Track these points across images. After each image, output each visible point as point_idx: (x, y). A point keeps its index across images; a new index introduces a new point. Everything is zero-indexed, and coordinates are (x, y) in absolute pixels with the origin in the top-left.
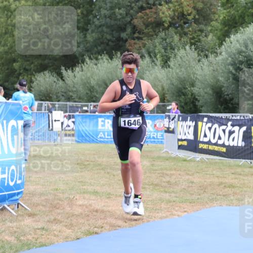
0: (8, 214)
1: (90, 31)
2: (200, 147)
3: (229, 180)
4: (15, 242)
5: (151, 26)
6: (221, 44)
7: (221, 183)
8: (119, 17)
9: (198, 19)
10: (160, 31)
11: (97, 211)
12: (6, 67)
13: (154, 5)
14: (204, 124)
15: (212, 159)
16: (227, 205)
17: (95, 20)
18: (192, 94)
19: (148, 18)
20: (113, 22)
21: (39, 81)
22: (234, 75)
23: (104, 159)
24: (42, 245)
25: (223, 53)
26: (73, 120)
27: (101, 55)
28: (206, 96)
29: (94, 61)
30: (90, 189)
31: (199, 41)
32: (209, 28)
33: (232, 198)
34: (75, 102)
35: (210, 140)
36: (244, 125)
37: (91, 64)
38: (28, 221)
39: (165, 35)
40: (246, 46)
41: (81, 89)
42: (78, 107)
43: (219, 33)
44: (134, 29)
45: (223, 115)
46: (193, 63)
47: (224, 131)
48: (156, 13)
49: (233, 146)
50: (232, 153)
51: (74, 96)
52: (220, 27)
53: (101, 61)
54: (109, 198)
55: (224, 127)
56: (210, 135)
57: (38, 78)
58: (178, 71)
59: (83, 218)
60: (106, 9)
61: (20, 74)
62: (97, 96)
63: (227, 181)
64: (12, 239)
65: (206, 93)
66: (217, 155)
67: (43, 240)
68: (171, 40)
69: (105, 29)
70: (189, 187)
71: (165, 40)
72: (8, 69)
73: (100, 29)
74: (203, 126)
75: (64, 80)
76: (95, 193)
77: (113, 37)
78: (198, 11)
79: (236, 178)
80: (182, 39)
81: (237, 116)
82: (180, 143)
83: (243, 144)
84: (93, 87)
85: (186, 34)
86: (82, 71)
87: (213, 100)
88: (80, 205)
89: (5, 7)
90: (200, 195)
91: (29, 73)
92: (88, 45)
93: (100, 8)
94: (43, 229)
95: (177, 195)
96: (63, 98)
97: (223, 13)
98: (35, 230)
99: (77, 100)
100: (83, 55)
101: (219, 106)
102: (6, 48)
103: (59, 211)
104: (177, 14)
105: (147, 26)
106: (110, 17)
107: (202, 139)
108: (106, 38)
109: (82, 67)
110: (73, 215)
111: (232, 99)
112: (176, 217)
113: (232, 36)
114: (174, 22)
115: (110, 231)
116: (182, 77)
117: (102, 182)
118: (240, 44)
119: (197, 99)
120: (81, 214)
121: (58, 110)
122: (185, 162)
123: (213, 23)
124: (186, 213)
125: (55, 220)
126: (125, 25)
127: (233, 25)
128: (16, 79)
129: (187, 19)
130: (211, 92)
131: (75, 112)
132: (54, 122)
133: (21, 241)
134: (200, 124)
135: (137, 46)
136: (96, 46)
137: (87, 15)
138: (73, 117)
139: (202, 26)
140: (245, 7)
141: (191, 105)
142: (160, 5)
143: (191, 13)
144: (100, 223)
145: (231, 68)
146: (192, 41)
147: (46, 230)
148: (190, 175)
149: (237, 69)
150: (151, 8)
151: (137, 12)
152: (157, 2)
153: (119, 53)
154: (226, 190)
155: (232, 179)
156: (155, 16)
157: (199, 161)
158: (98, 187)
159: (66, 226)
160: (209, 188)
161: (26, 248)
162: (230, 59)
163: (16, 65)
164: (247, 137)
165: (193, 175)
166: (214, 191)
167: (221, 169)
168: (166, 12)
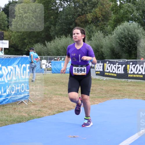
0: (24, 104)
1: (57, 25)
2: (105, 74)
3: (118, 88)
4: (27, 116)
5: (83, 23)
6: (113, 30)
7: (115, 90)
8: (69, 19)
9: (103, 19)
10: (87, 25)
11: (62, 102)
12: (22, 42)
13: (84, 14)
14: (107, 64)
15: (111, 79)
16: (117, 99)
17: (59, 20)
18: (101, 52)
19: (82, 19)
20: (67, 21)
21: (36, 47)
22: (119, 43)
23: (64, 80)
24: (39, 117)
25: (115, 34)
26: (51, 64)
27: (62, 36)
29: (59, 38)
30: (59, 93)
31: (104, 29)
32: (108, 23)
33: (120, 95)
34: (51, 56)
35: (109, 71)
36: (124, 64)
37: (58, 40)
38: (32, 107)
39: (90, 26)
40: (124, 31)
41: (54, 50)
42: (52, 58)
43: (112, 25)
44: (76, 24)
45: (115, 60)
46: (101, 38)
47: (115, 67)
48: (85, 17)
49: (119, 73)
50: (119, 76)
51: (51, 53)
52: (113, 23)
53: (62, 38)
55: (115, 65)
56: (109, 69)
57: (36, 46)
58: (95, 42)
59: (56, 106)
60: (64, 16)
61: (27, 45)
62: (61, 53)
63: (117, 88)
64: (26, 115)
65: (107, 51)
66: (113, 77)
67: (39, 115)
68: (92, 28)
69: (64, 24)
70: (101, 91)
71: (90, 28)
72: (22, 43)
73: (61, 24)
74: (107, 65)
75: (46, 47)
76: (61, 95)
77: (67, 27)
78: (103, 16)
79: (121, 87)
80: (97, 28)
81: (121, 61)
82: (97, 73)
83: (124, 72)
84: (59, 49)
85: (98, 26)
86: (54, 42)
87: (110, 54)
88: (55, 100)
90: (106, 95)
91: (31, 44)
92: (56, 31)
93: (61, 15)
94: (39, 110)
95: (96, 95)
96: (46, 54)
97: (114, 17)
98: (36, 111)
99: (52, 55)
100: (54, 36)
101: (113, 57)
102: (21, 34)
103: (46, 103)
104: (94, 17)
105: (81, 23)
106: (65, 19)
107: (106, 71)
108: (64, 28)
109: (54, 41)
110: (52, 104)
111: (118, 53)
112: (96, 104)
113: (118, 26)
114: (93, 21)
115: (67, 111)
116: (97, 44)
117: (64, 90)
118: (121, 30)
119: (103, 54)
120: (55, 104)
121: (44, 60)
122: (99, 81)
123: (110, 21)
124: (100, 103)
125: (44, 106)
126: (72, 23)
127: (118, 22)
128: (26, 47)
129: (99, 20)
130: (109, 50)
131: (51, 60)
132: (42, 65)
133: (30, 116)
134: (105, 64)
136: (60, 32)
137: (56, 19)
138: (51, 62)
139: (105, 22)
140: (123, 14)
141: (101, 56)
142: (87, 13)
143: (100, 17)
144: (63, 107)
145: (118, 40)
146: (101, 29)
147: (40, 111)
148: (101, 86)
149: (121, 40)
150: (83, 15)
151: (77, 17)
152: (86, 13)
153: (70, 35)
154: (117, 92)
155: (119, 87)
156: (85, 18)
157: (105, 80)
158: (62, 92)
159: (49, 109)
160: (110, 91)
161: (32, 118)
162: (117, 36)
163: (26, 41)
164: (125, 69)
165: (102, 86)
166: (112, 93)
167: (114, 83)
168: (89, 17)
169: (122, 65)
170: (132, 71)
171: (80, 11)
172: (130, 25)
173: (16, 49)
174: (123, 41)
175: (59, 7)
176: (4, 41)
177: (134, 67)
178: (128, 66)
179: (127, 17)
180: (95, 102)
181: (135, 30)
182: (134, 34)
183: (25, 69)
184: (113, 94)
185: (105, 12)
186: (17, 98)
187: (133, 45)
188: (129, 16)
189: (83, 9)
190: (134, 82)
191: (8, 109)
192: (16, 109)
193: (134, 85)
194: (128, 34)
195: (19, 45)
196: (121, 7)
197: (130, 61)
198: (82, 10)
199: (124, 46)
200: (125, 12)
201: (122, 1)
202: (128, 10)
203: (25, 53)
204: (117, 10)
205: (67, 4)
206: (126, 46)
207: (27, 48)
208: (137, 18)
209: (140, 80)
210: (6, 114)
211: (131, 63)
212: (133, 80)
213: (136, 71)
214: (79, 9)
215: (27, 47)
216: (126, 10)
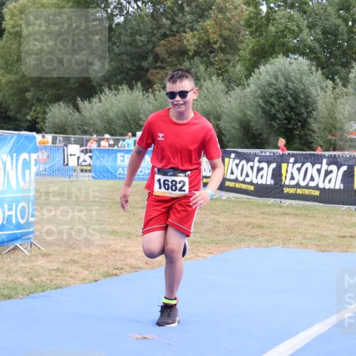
0: (20, 253)
2: (227, 185)
3: (258, 220)
5: (174, 55)
6: (248, 76)
7: (249, 224)
8: (140, 44)
9: (225, 48)
10: (184, 60)
11: (116, 252)
12: (18, 97)
13: (178, 32)
14: (231, 160)
15: (239, 198)
16: (255, 246)
19: (172, 46)
20: (134, 50)
21: (54, 112)
22: (263, 108)
25: (252, 86)
26: (90, 154)
27: (121, 85)
28: (233, 131)
29: (114, 91)
30: (109, 228)
31: (227, 71)
32: (237, 58)
33: (261, 239)
35: (237, 178)
36: (274, 162)
37: (111, 95)
38: (42, 261)
39: (191, 64)
40: (277, 78)
41: (98, 122)
43: (247, 64)
44: (157, 57)
45: (252, 151)
47: (252, 168)
48: (180, 41)
49: (262, 184)
50: (261, 191)
52: (249, 57)
53: (121, 91)
54: (129, 238)
55: (251, 164)
56: (237, 172)
58: (203, 103)
59: (101, 259)
60: (126, 36)
61: (33, 105)
63: (255, 221)
64: (25, 280)
65: (233, 128)
67: (58, 282)
68: (196, 70)
69: (125, 57)
70: (215, 227)
72: (19, 99)
73: (119, 58)
74: (230, 163)
75: (80, 112)
76: (114, 233)
77: (134, 66)
78: (224, 39)
79: (264, 218)
80: (209, 69)
81: (268, 152)
82: (205, 180)
83: (273, 182)
85: (212, 64)
86: (100, 102)
87: (241, 135)
88: (98, 246)
89: (17, 33)
90: (226, 236)
93: (120, 34)
94: (58, 270)
95: (203, 235)
96: (79, 132)
97: (252, 42)
98: (50, 271)
100: (102, 86)
101: (246, 142)
102: (18, 76)
103: (75, 251)
104: (202, 42)
105: (170, 54)
106: (129, 44)
107: (228, 176)
110: (90, 256)
111: (260, 134)
112: (202, 259)
113: (262, 68)
114: (199, 50)
117: (122, 221)
118: (269, 74)
119: (223, 134)
120: (99, 254)
123: (241, 53)
124: (211, 255)
125: (71, 260)
126: (147, 53)
127: (262, 55)
128: (28, 111)
129: (213, 48)
130: (237, 127)
132: (69, 156)
133: (34, 282)
134: (227, 160)
135: (159, 76)
136: (115, 75)
138: (91, 151)
139: (229, 56)
140: (275, 36)
142: (185, 32)
143: (217, 41)
144: (119, 265)
145: (260, 101)
146: (219, 72)
147: (62, 272)
148: (216, 215)
149: (267, 102)
150: (175, 36)
151: (160, 40)
152: (181, 29)
153: (139, 83)
154: (255, 230)
155: (261, 219)
156: (179, 44)
157: (225, 200)
158: (117, 227)
159: (83, 267)
160: (236, 228)
161: (40, 289)
162: (259, 91)
163: (29, 95)
164: (277, 174)
165: (219, 214)
166: (242, 232)
167: (248, 208)
168: (190, 40)
169: (269, 163)
170: (292, 178)
171: (168, 26)
172: (291, 63)
173: (4, 115)
174: (273, 105)
175: (115, 13)
177: (299, 170)
178: (284, 166)
179: (284, 44)
180: (200, 254)
181: (304, 76)
182: (300, 86)
183: (26, 165)
184: (245, 236)
185: (230, 30)
187: (296, 114)
188: (289, 42)
189: (174, 20)
190: (298, 208)
193: (296, 215)
194: (287, 86)
195: (12, 106)
196: (269, 18)
197: (289, 154)
198: (172, 24)
199: (273, 118)
200: (281, 32)
201: (272, 5)
202: (286, 27)
203: (25, 125)
204: (261, 26)
205: (136, 7)
206: (279, 115)
207: (32, 113)
208: (310, 48)
209: (311, 203)
211: (292, 160)
212: (294, 202)
213: (304, 180)
214: (164, 20)
215: (31, 110)
216: (281, 27)
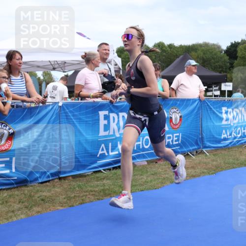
176: (227, 84)
186: (243, 142)
191: (234, 152)
192: (243, 152)
210: (233, 157)
